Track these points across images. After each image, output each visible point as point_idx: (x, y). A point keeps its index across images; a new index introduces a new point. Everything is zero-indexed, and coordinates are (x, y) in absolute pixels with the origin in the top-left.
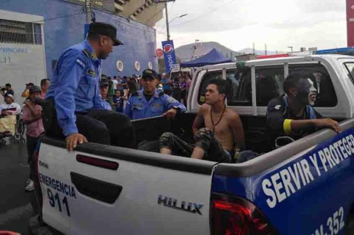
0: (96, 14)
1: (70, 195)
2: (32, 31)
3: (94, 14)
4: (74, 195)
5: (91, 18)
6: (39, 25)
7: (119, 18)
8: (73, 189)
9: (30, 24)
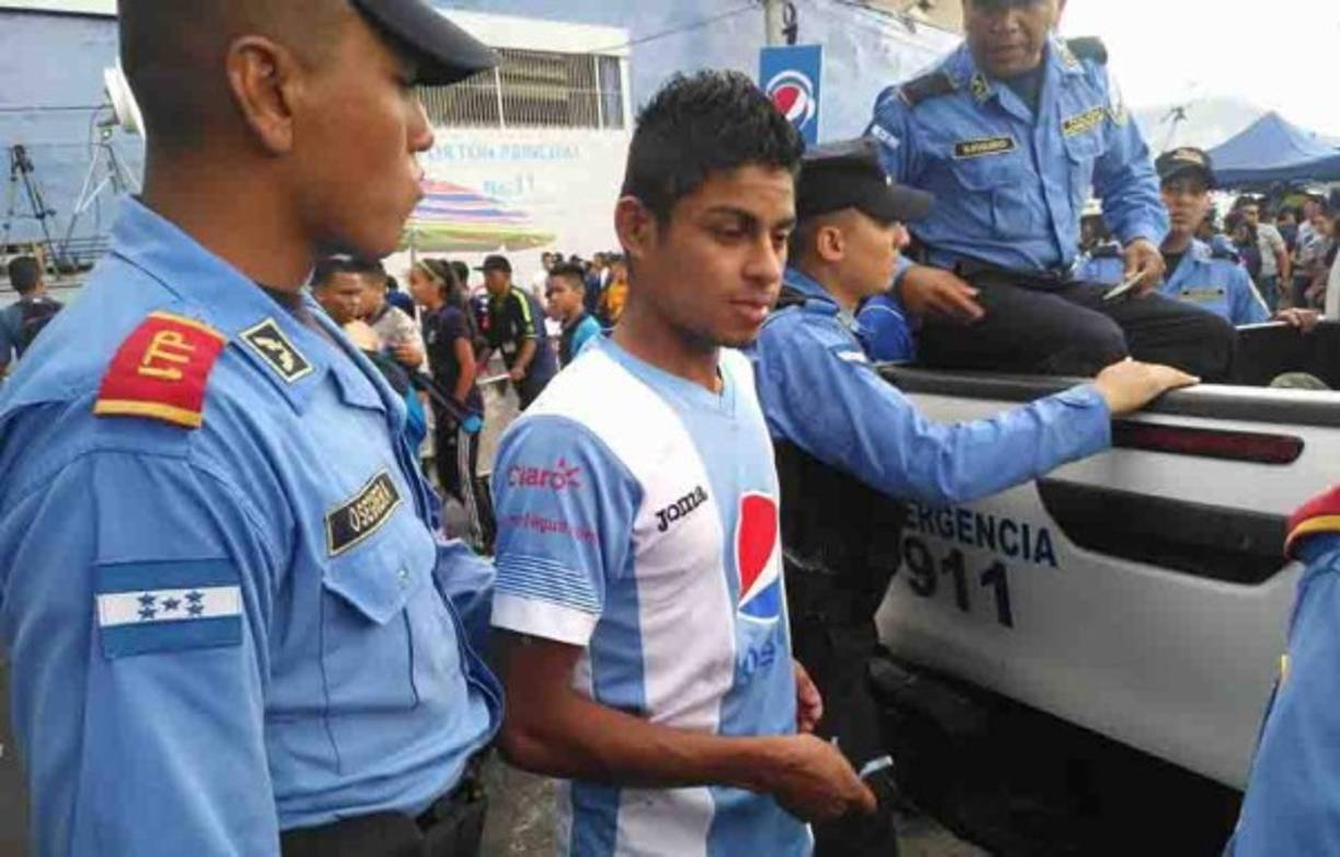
0: (800, 13)
1: (1027, 556)
2: (592, 84)
3: (794, 14)
4: (1046, 554)
5: (784, 26)
6: (615, 60)
7: (878, 16)
8: (1043, 534)
9: (585, 60)
